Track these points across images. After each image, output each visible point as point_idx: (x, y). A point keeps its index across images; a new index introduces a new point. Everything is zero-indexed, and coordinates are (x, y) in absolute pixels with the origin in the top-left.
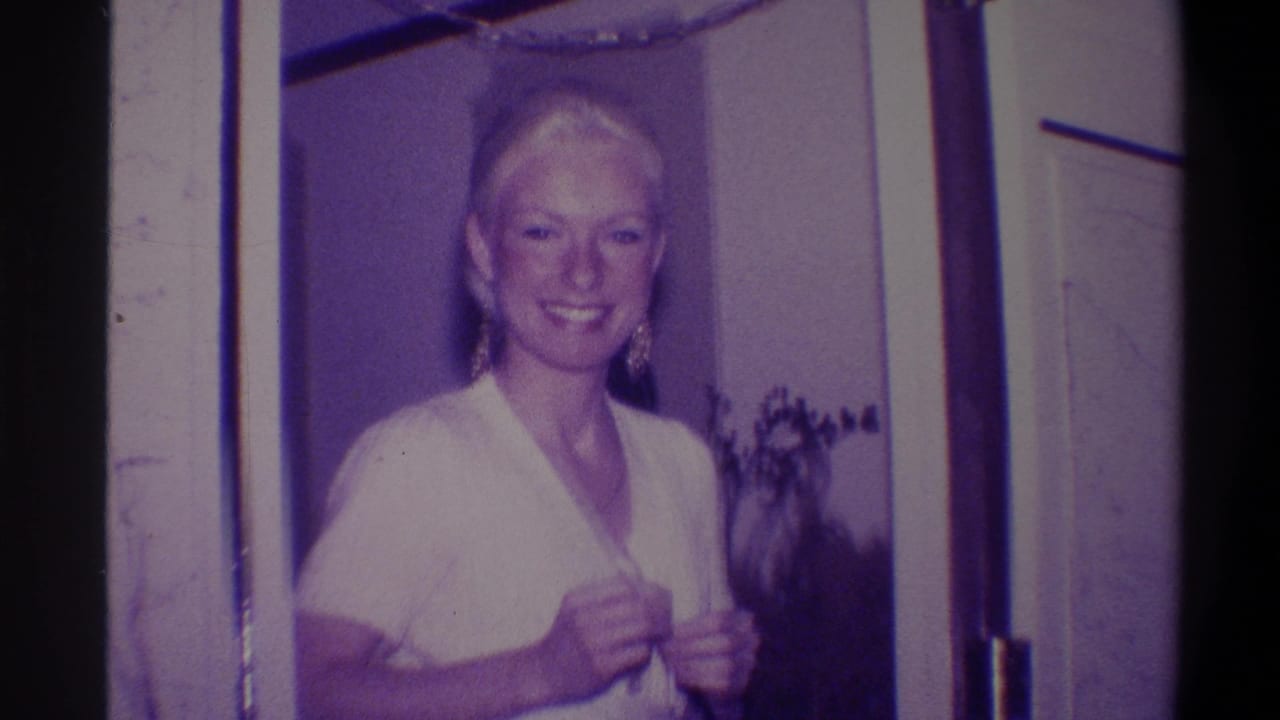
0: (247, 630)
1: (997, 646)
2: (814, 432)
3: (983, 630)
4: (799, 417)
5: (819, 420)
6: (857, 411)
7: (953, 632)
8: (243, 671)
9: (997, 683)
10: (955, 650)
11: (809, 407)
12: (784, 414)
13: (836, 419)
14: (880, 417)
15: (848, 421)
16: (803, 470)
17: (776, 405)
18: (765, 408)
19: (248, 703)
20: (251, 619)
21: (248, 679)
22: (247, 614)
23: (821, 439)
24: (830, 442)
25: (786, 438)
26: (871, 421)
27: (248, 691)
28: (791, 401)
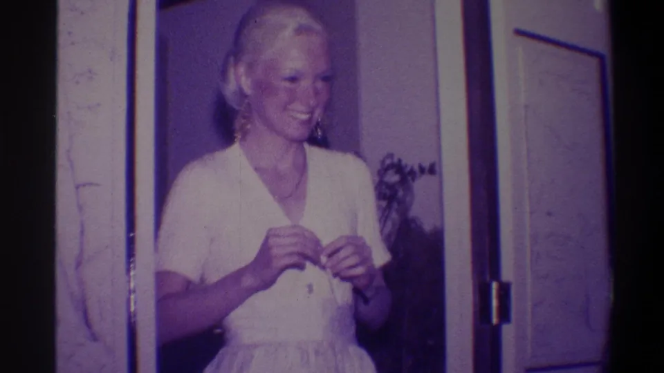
0: (132, 273)
1: (494, 285)
2: (406, 175)
3: (488, 278)
4: (399, 168)
5: (408, 169)
6: (426, 165)
7: (474, 278)
8: (130, 292)
9: (495, 303)
10: (474, 286)
11: (404, 162)
12: (392, 166)
13: (416, 168)
14: (437, 168)
15: (422, 170)
16: (401, 193)
17: (388, 162)
18: (383, 162)
19: (132, 309)
20: (134, 268)
21: (132, 297)
22: (132, 265)
23: (409, 178)
24: (413, 180)
25: (393, 178)
26: (432, 170)
27: (132, 304)
28: (396, 160)
